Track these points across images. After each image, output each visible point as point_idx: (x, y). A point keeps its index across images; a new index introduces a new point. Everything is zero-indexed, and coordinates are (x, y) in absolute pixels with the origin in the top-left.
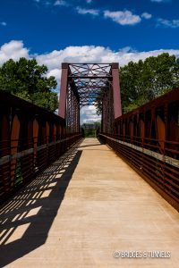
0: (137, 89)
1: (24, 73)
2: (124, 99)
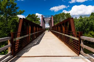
0: (57, 20)
2: (54, 22)
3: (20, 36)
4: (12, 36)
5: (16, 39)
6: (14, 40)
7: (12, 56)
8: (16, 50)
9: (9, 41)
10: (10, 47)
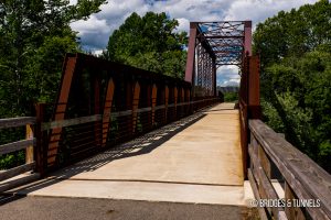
1: (152, 29)
3: (65, 118)
4: (38, 114)
5: (52, 124)
6: (45, 127)
7: (38, 174)
8: (49, 161)
9: (28, 127)
10: (31, 148)
